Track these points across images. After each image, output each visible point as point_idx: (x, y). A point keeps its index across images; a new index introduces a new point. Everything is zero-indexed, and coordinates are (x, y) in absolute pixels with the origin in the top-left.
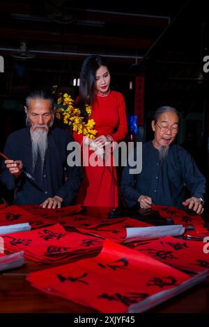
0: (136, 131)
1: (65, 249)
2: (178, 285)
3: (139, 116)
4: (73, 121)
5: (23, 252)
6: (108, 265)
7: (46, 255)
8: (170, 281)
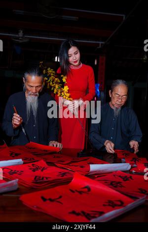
0: (98, 94)
1: (47, 178)
2: (124, 206)
3: (101, 84)
4: (55, 87)
5: (17, 180)
6: (76, 191)
7: (33, 183)
8: (120, 203)
